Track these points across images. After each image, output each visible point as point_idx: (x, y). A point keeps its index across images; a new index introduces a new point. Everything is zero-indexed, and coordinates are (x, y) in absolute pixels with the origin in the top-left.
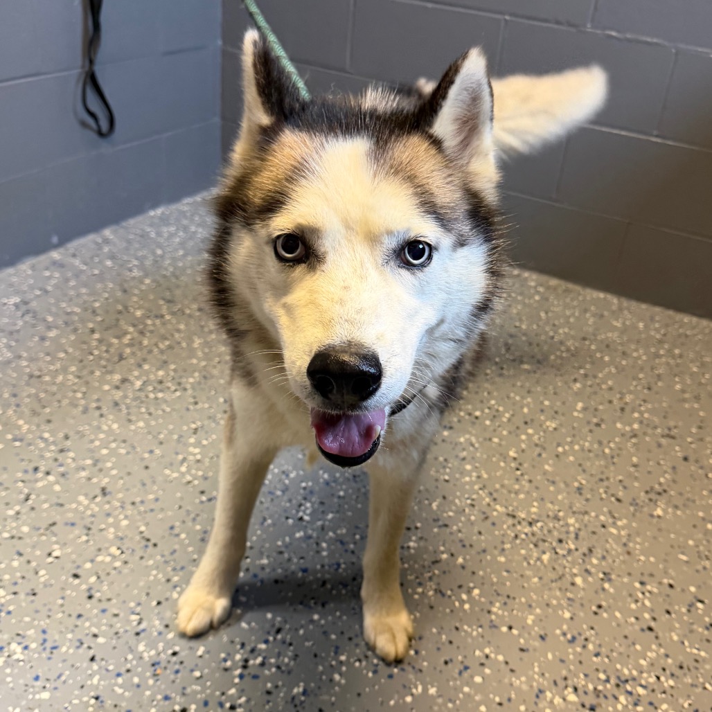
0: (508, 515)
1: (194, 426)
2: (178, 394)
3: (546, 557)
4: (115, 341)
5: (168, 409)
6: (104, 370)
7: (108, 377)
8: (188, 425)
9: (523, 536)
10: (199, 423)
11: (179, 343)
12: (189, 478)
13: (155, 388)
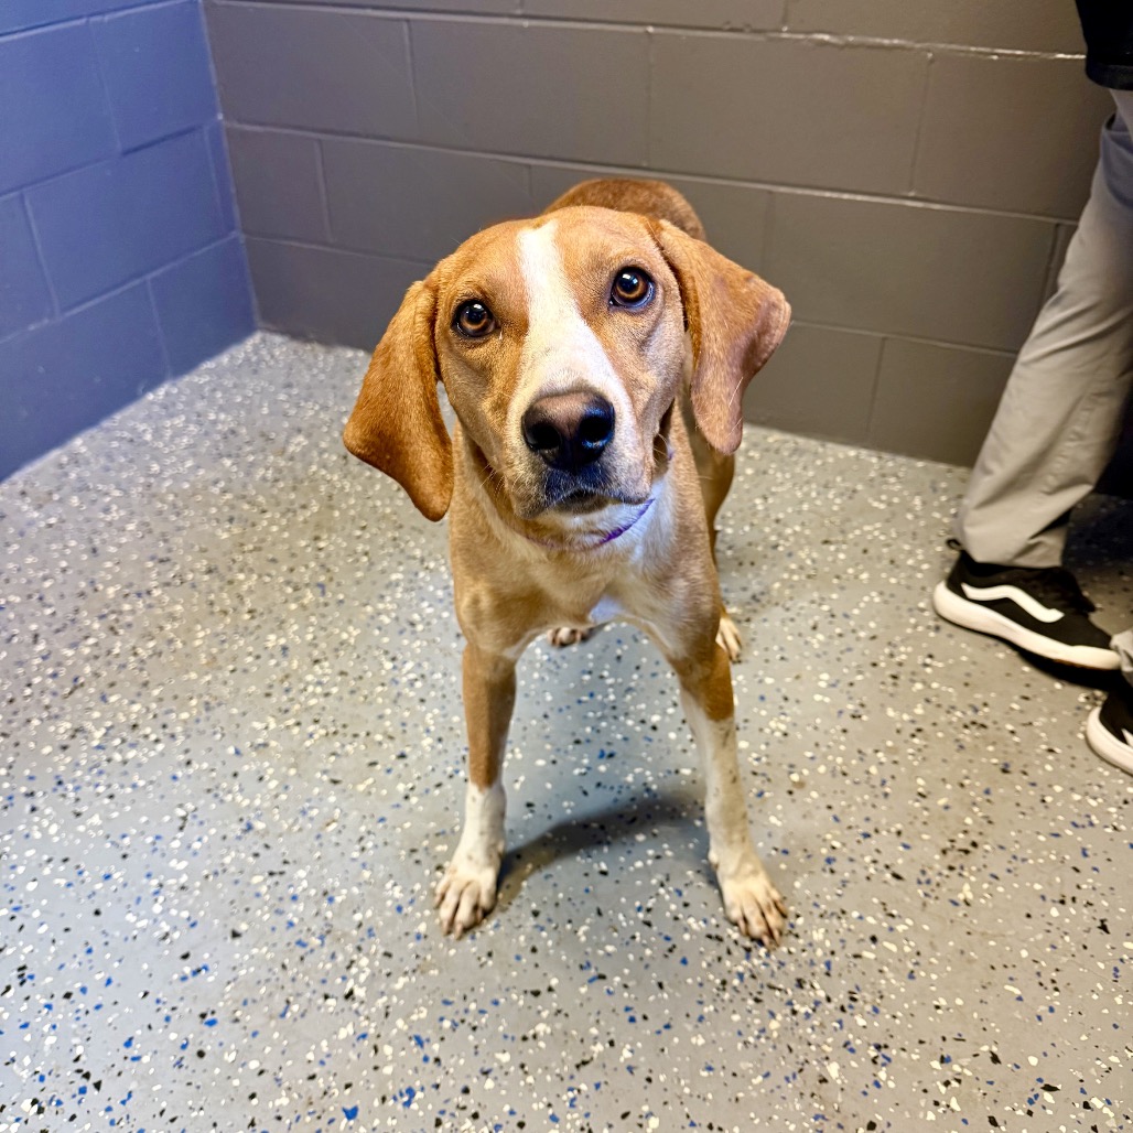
0: (709, 937)
1: (181, 813)
2: (160, 747)
3: (774, 1025)
4: (70, 653)
5: (141, 783)
6: (45, 715)
7: (52, 729)
8: (171, 813)
9: (736, 982)
10: (190, 806)
11: (171, 641)
12: (166, 928)
13: (123, 741)
